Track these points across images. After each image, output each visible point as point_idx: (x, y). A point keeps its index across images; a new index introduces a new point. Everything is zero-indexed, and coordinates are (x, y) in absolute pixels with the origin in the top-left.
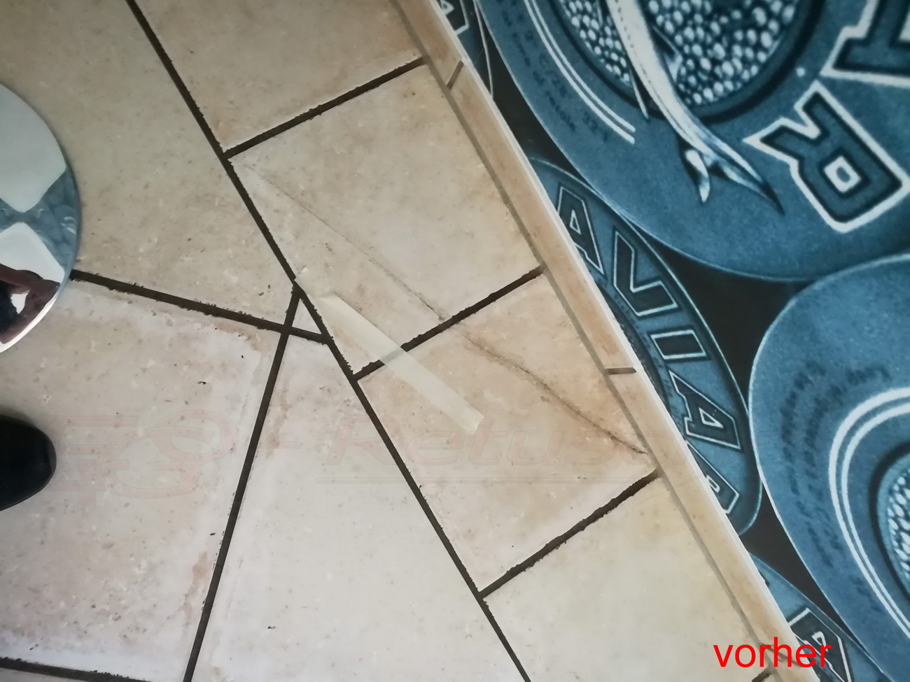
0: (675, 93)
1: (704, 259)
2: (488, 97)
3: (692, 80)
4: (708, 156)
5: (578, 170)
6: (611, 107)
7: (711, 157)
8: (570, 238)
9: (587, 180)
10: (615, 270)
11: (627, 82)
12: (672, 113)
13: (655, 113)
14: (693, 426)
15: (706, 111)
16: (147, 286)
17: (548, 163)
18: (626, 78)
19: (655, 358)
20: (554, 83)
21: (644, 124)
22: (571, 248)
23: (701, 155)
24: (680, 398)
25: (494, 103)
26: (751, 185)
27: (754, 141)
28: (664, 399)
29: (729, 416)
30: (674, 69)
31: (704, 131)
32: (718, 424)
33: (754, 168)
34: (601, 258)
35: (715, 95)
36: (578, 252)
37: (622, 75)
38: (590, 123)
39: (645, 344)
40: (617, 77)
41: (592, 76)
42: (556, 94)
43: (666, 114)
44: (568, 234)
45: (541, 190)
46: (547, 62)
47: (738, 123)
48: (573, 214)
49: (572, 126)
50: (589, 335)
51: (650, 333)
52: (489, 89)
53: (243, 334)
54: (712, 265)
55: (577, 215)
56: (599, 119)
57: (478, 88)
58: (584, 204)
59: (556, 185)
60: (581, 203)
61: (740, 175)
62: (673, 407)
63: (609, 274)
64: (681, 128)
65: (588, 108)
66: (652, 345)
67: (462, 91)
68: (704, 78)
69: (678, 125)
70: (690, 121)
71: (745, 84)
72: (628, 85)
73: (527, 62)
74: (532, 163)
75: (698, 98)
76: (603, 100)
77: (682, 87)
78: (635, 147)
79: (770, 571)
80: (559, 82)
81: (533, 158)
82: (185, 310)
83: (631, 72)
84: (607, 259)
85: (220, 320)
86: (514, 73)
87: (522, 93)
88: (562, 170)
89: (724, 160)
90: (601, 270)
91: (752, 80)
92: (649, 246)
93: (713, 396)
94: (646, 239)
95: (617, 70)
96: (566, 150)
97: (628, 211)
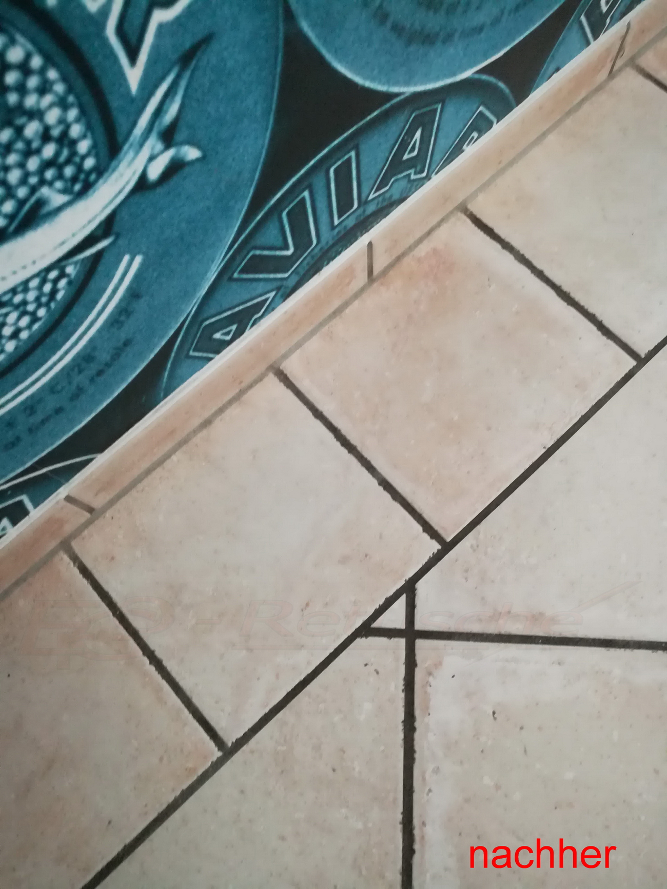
0: (85, 197)
1: (261, 153)
2: (101, 460)
3: (69, 171)
4: (153, 148)
5: (171, 332)
6: (104, 290)
7: (153, 143)
8: (242, 338)
9: (182, 320)
10: (272, 276)
11: (75, 268)
12: (107, 200)
13: (107, 227)
14: (419, 168)
15: (104, 151)
16: (400, 808)
17: (166, 374)
18: (70, 270)
19: (357, 218)
20: (80, 372)
21: (121, 242)
22: (251, 335)
23: (152, 158)
24: (394, 185)
25: (106, 451)
26: (183, 84)
27: (134, 76)
28: (394, 207)
29: (411, 118)
30: (58, 199)
31: (126, 153)
32: (418, 135)
33: (162, 79)
34: (261, 295)
35: (84, 137)
36: (255, 327)
37: (68, 276)
38: (123, 318)
39: (343, 233)
40: (70, 283)
41: (70, 320)
42: (93, 368)
43: (108, 211)
44: (237, 341)
45: (195, 380)
46: (57, 384)
47: (115, 103)
48: (217, 336)
49: (127, 343)
50: (336, 303)
51: (333, 227)
52: (91, 460)
53: (427, 682)
54: (267, 141)
55: (217, 331)
56: (116, 307)
57: (91, 474)
58: (207, 322)
59: (189, 361)
60: (206, 326)
61: (172, 101)
62: (401, 195)
63: (275, 285)
64: (124, 188)
65: (106, 321)
66: (344, 224)
67: (96, 495)
68: (65, 153)
69: (120, 192)
70: (115, 175)
71: (70, 90)
72: (78, 266)
73: (59, 411)
74: (166, 396)
75: (89, 163)
76: (96, 302)
77: (77, 187)
78: (146, 255)
79: (547, 68)
80: (79, 365)
81: (162, 395)
82: (417, 756)
83: (63, 263)
84: (261, 287)
85: (418, 712)
86: (73, 428)
87: (93, 415)
88: (173, 355)
89: (157, 124)
90: (272, 294)
91: (64, 78)
92: (247, 231)
93: (392, 142)
94: (241, 235)
95: (63, 283)
96: (152, 351)
97: (213, 262)
